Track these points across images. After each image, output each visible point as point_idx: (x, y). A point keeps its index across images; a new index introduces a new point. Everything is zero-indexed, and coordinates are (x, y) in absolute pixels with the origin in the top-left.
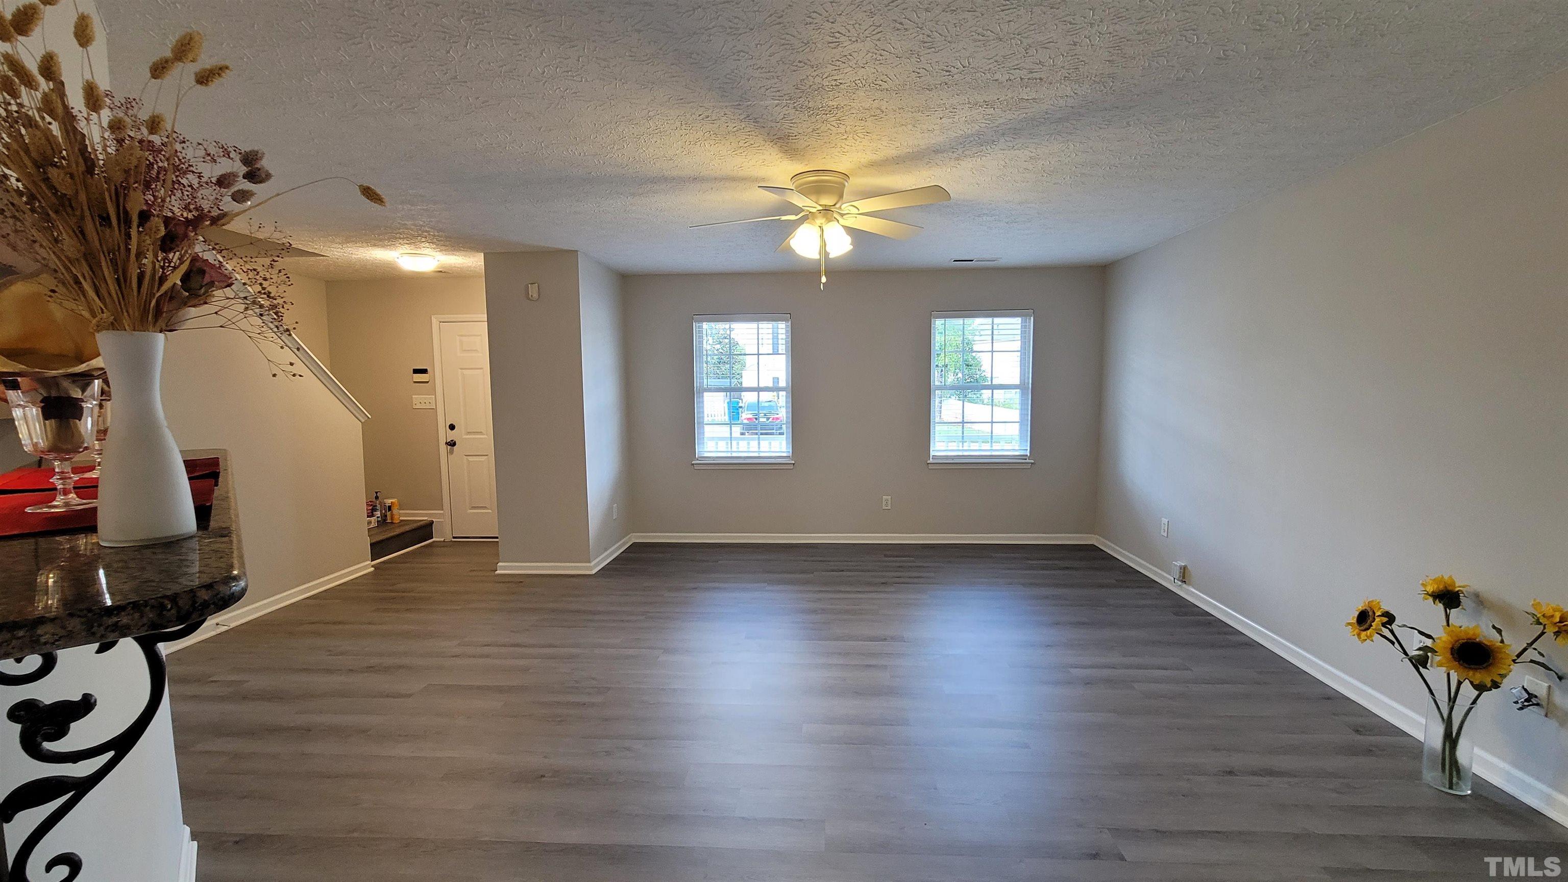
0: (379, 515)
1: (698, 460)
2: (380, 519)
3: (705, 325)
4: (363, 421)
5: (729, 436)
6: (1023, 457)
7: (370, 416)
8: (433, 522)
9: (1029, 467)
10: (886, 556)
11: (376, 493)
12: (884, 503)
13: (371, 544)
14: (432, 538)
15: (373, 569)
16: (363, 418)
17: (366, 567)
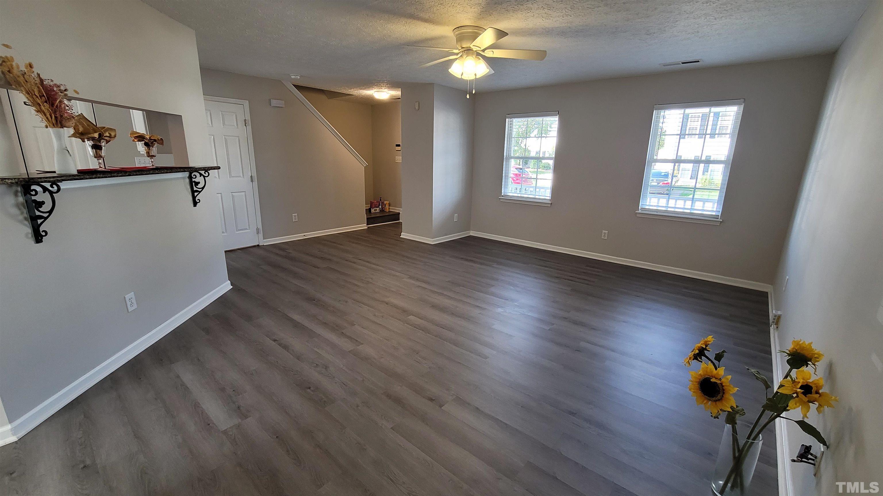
0: (381, 207)
1: (503, 196)
2: (381, 209)
3: (515, 120)
4: (365, 166)
5: (535, 186)
6: (716, 217)
7: (368, 164)
8: (400, 213)
9: (719, 225)
10: (587, 266)
11: (381, 198)
12: (603, 235)
13: (367, 218)
14: (399, 220)
15: (367, 228)
16: (365, 165)
17: (364, 226)
